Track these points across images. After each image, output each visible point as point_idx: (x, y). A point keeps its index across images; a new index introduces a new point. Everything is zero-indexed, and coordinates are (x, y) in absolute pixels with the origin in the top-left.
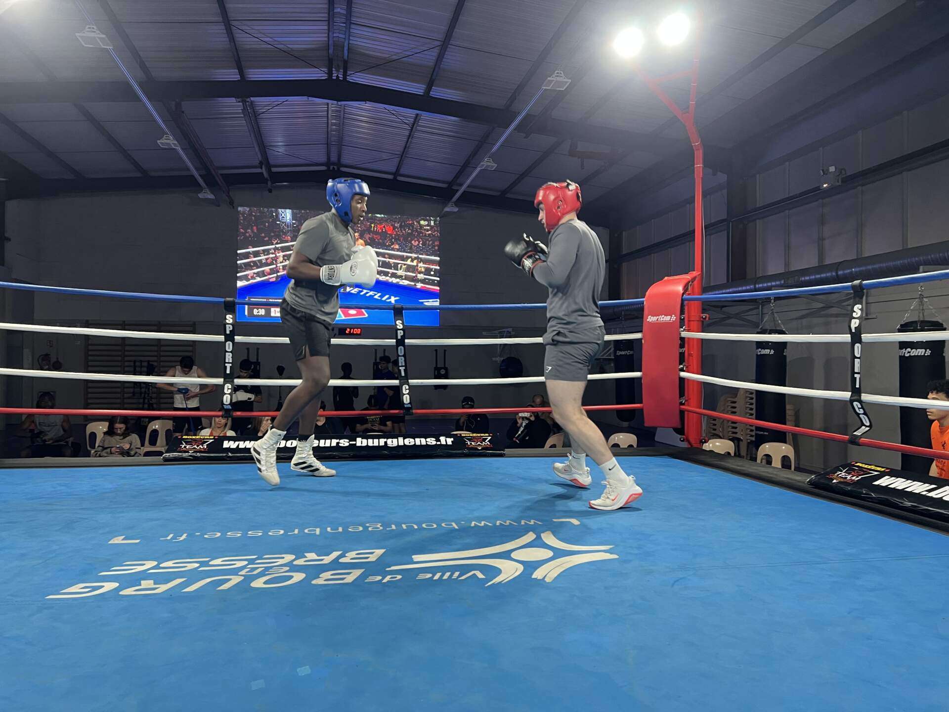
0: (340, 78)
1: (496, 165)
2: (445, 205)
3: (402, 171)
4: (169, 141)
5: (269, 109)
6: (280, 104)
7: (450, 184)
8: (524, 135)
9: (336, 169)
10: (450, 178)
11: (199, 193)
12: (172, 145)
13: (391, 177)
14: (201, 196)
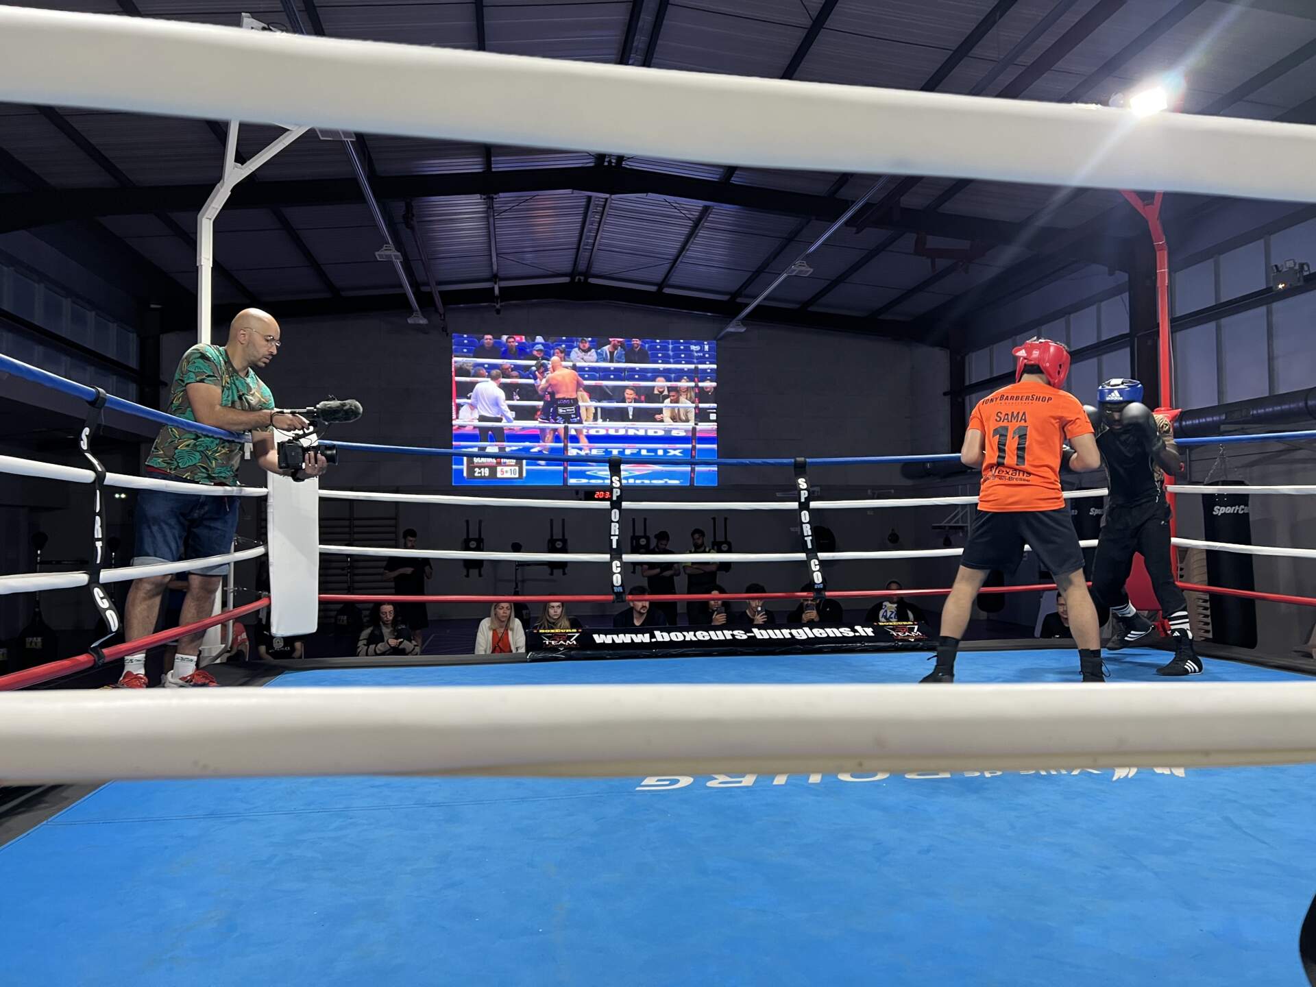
0: (613, 164)
1: (812, 270)
2: (728, 324)
3: (674, 280)
4: (389, 252)
5: (514, 206)
6: (531, 199)
7: (734, 295)
8: (854, 229)
9: (582, 281)
10: (734, 287)
11: (409, 317)
12: (393, 258)
13: (653, 289)
14: (410, 321)
